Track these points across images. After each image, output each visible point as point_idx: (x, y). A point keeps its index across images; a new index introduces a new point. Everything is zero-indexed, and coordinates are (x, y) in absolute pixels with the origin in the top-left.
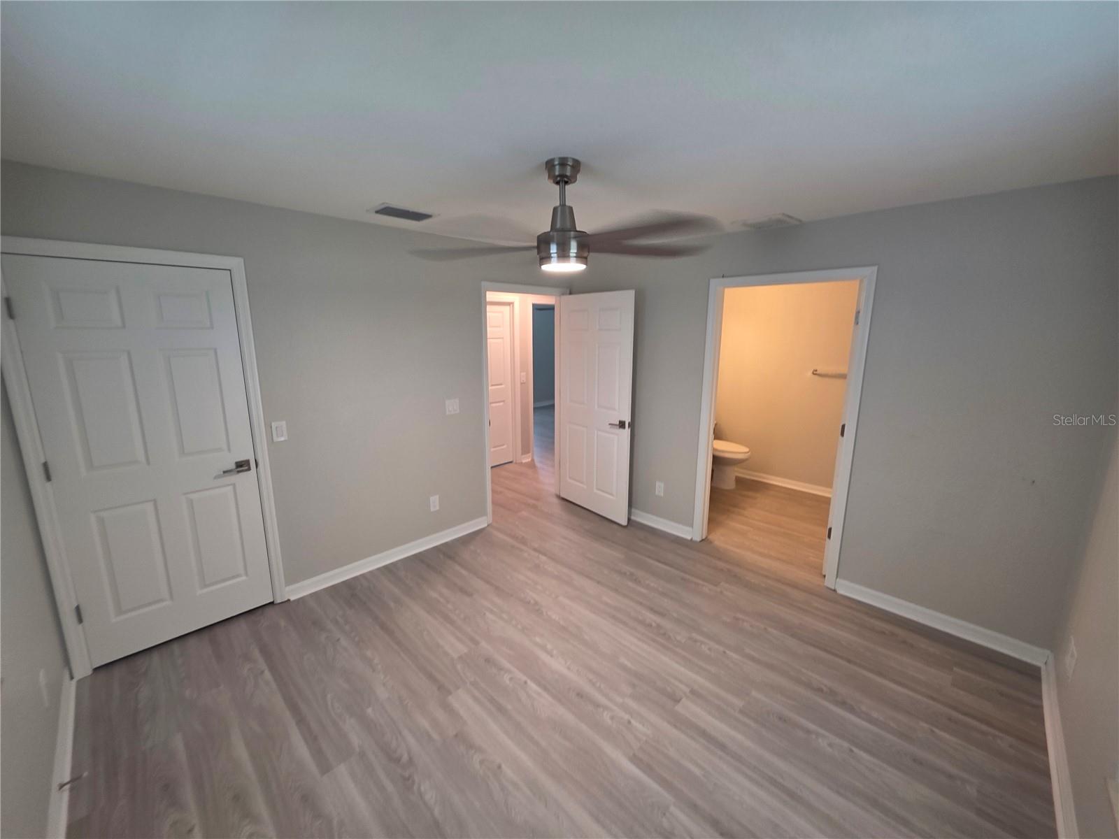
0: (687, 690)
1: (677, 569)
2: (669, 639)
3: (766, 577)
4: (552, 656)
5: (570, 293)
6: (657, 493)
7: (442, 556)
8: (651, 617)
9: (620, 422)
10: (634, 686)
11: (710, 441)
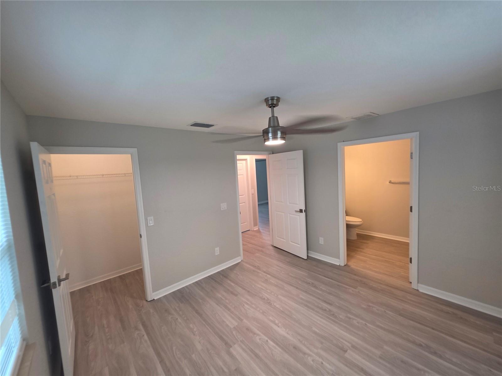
0: (349, 345)
1: (335, 281)
2: (336, 317)
3: (380, 283)
4: (279, 327)
5: (273, 154)
6: (320, 243)
7: (221, 277)
8: (325, 306)
9: (300, 210)
10: (322, 343)
11: (344, 217)
